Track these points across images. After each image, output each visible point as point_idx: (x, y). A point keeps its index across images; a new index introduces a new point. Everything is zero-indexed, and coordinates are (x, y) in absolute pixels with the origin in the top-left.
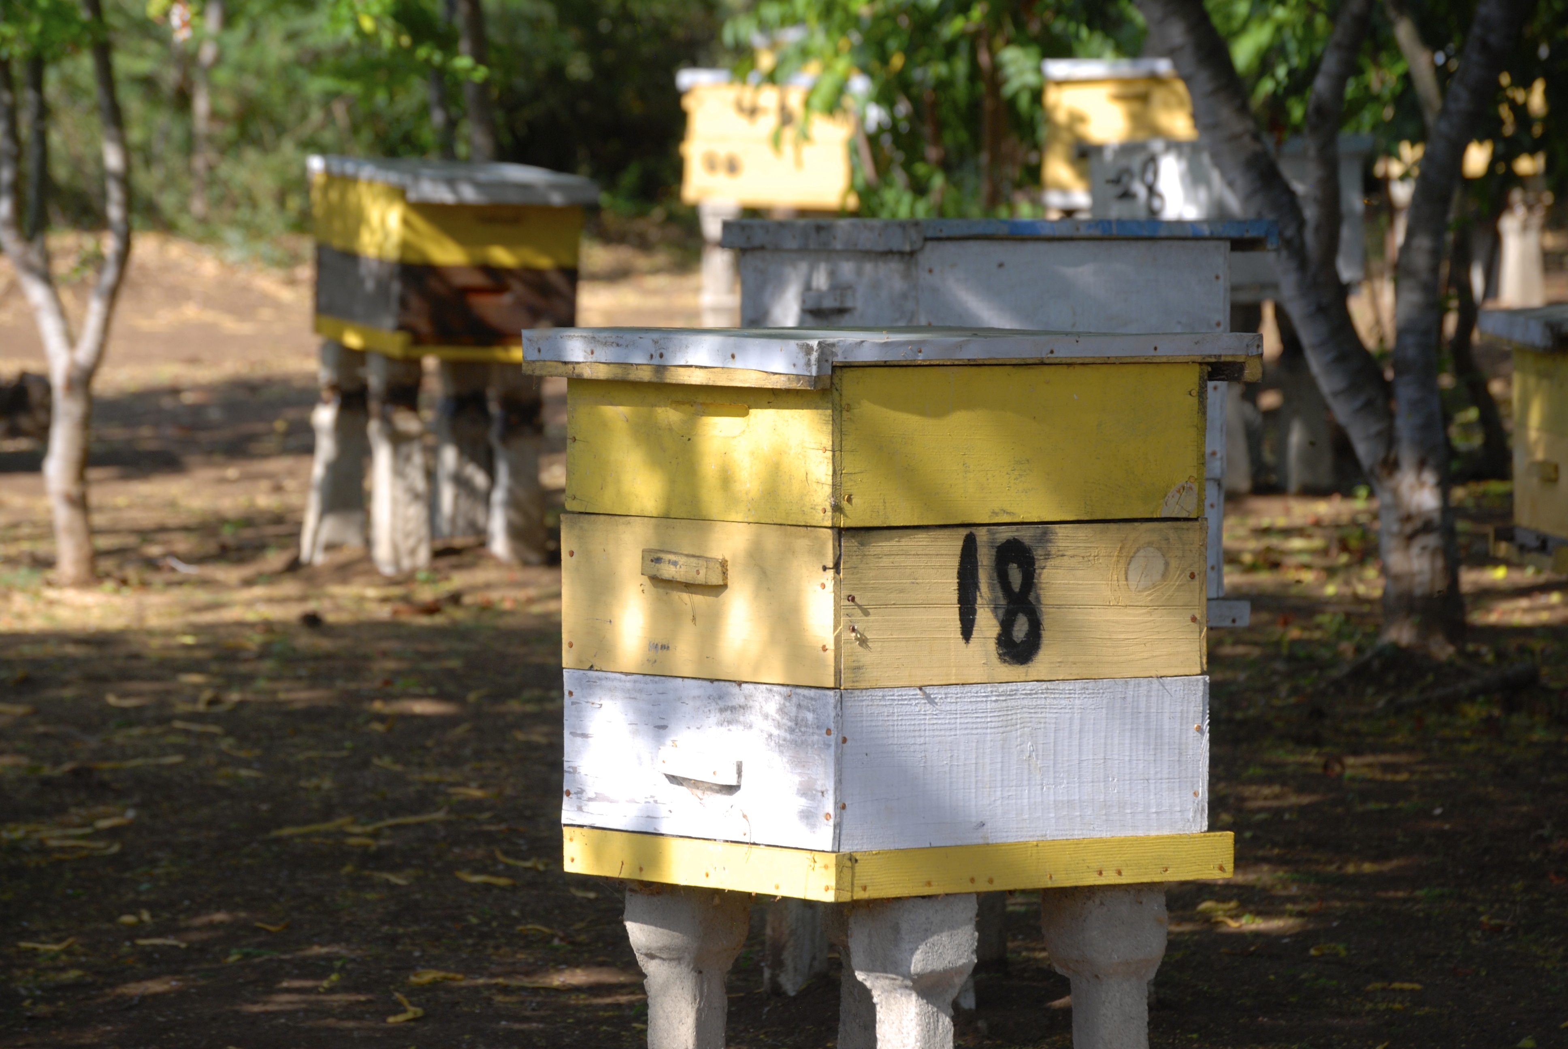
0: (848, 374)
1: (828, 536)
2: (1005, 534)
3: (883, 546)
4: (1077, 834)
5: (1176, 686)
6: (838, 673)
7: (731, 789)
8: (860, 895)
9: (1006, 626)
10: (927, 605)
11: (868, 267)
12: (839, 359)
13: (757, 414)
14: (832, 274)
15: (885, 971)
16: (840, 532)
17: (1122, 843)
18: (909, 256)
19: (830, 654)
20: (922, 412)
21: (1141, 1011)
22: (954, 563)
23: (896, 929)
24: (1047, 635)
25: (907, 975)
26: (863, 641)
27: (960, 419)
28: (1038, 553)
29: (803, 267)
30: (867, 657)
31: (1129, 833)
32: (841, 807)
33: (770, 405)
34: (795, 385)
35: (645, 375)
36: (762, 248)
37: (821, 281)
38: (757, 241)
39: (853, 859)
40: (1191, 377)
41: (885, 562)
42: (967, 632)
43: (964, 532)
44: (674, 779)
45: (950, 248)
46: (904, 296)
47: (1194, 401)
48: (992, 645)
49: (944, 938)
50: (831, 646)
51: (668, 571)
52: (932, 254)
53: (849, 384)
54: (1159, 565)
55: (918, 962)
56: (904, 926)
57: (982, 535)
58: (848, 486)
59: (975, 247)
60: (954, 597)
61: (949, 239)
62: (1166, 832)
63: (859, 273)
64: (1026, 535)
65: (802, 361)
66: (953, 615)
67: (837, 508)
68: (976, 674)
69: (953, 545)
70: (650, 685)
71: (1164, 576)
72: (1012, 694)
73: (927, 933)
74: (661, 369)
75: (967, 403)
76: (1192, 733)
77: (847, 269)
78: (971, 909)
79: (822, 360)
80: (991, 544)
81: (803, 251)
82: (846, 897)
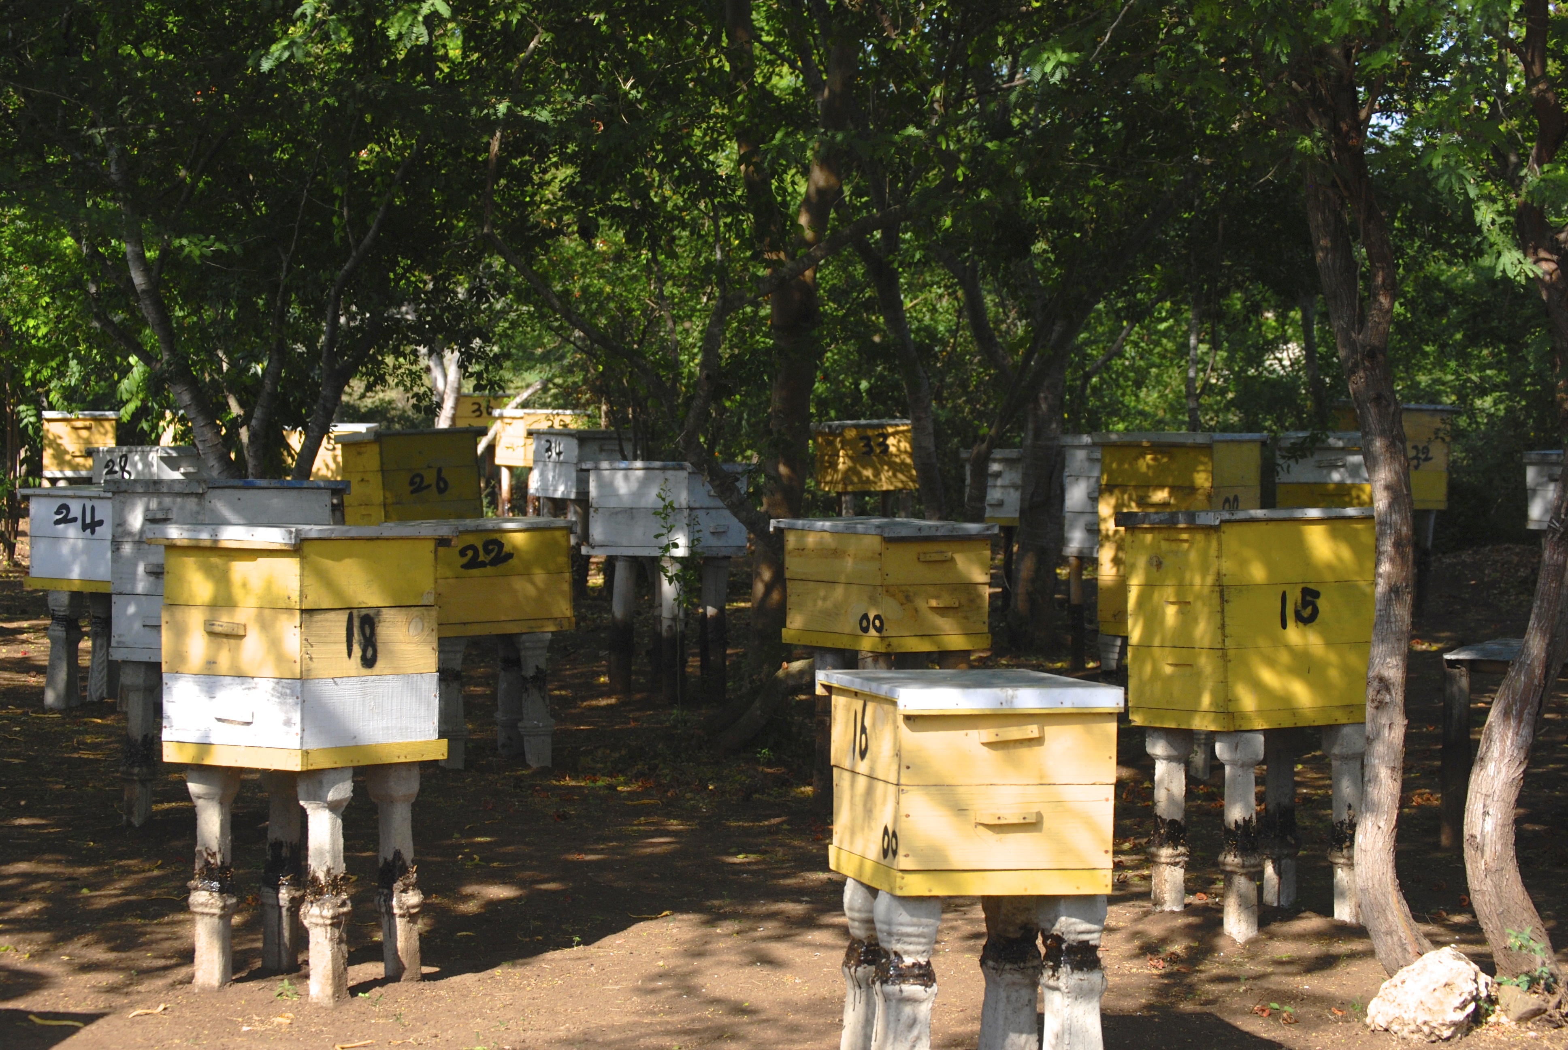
0: (306, 543)
1: (298, 613)
2: (364, 612)
3: (318, 617)
4: (390, 741)
5: (427, 677)
6: (301, 672)
7: (248, 724)
8: (310, 768)
9: (364, 651)
10: (335, 643)
11: (179, 500)
12: (303, 536)
13: (261, 560)
14: (160, 503)
15: (315, 800)
16: (302, 611)
17: (407, 744)
18: (200, 496)
19: (298, 664)
20: (333, 559)
21: (409, 815)
22: (345, 624)
23: (321, 782)
24: (379, 656)
25: (326, 802)
26: (311, 658)
27: (348, 561)
28: (376, 620)
29: (145, 499)
30: (313, 665)
31: (409, 740)
32: (303, 730)
33: (268, 556)
34: (284, 548)
35: (208, 544)
36: (125, 492)
37: (154, 504)
38: (123, 489)
39: (307, 753)
40: (431, 545)
41: (319, 624)
42: (350, 655)
43: (348, 611)
44: (219, 720)
45: (218, 492)
46: (198, 513)
47: (432, 555)
48: (359, 660)
49: (340, 785)
50: (298, 661)
51: (218, 629)
52: (210, 494)
53: (307, 548)
54: (420, 625)
55: (331, 796)
56: (325, 781)
57: (355, 612)
58: (306, 591)
59: (228, 491)
60: (345, 639)
61: (218, 488)
62: (423, 740)
63: (174, 503)
64: (371, 612)
65: (287, 536)
66: (344, 647)
67: (301, 601)
68: (353, 672)
69: (343, 617)
70: (207, 679)
71: (422, 630)
72: (367, 681)
73: (334, 784)
74: (216, 541)
75: (350, 556)
76: (432, 697)
77: (167, 501)
78: (350, 773)
79: (296, 537)
80: (359, 616)
81: (145, 493)
82: (305, 769)
